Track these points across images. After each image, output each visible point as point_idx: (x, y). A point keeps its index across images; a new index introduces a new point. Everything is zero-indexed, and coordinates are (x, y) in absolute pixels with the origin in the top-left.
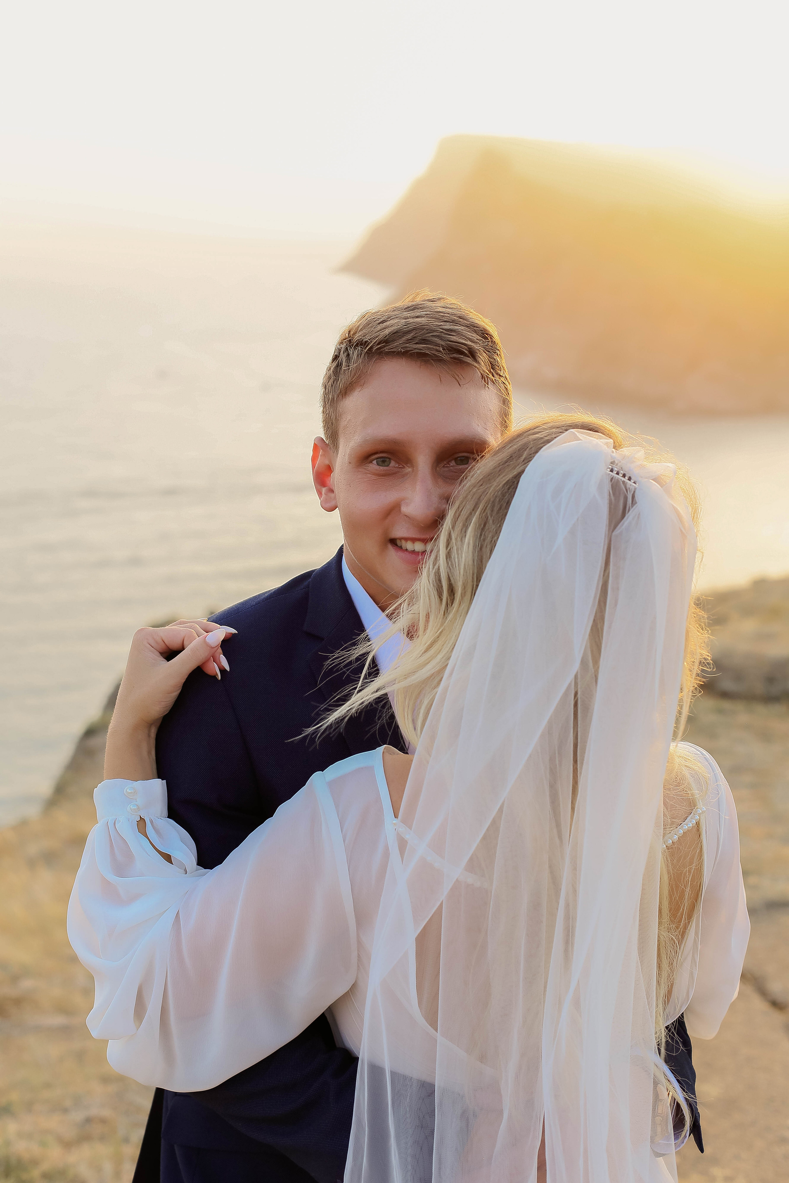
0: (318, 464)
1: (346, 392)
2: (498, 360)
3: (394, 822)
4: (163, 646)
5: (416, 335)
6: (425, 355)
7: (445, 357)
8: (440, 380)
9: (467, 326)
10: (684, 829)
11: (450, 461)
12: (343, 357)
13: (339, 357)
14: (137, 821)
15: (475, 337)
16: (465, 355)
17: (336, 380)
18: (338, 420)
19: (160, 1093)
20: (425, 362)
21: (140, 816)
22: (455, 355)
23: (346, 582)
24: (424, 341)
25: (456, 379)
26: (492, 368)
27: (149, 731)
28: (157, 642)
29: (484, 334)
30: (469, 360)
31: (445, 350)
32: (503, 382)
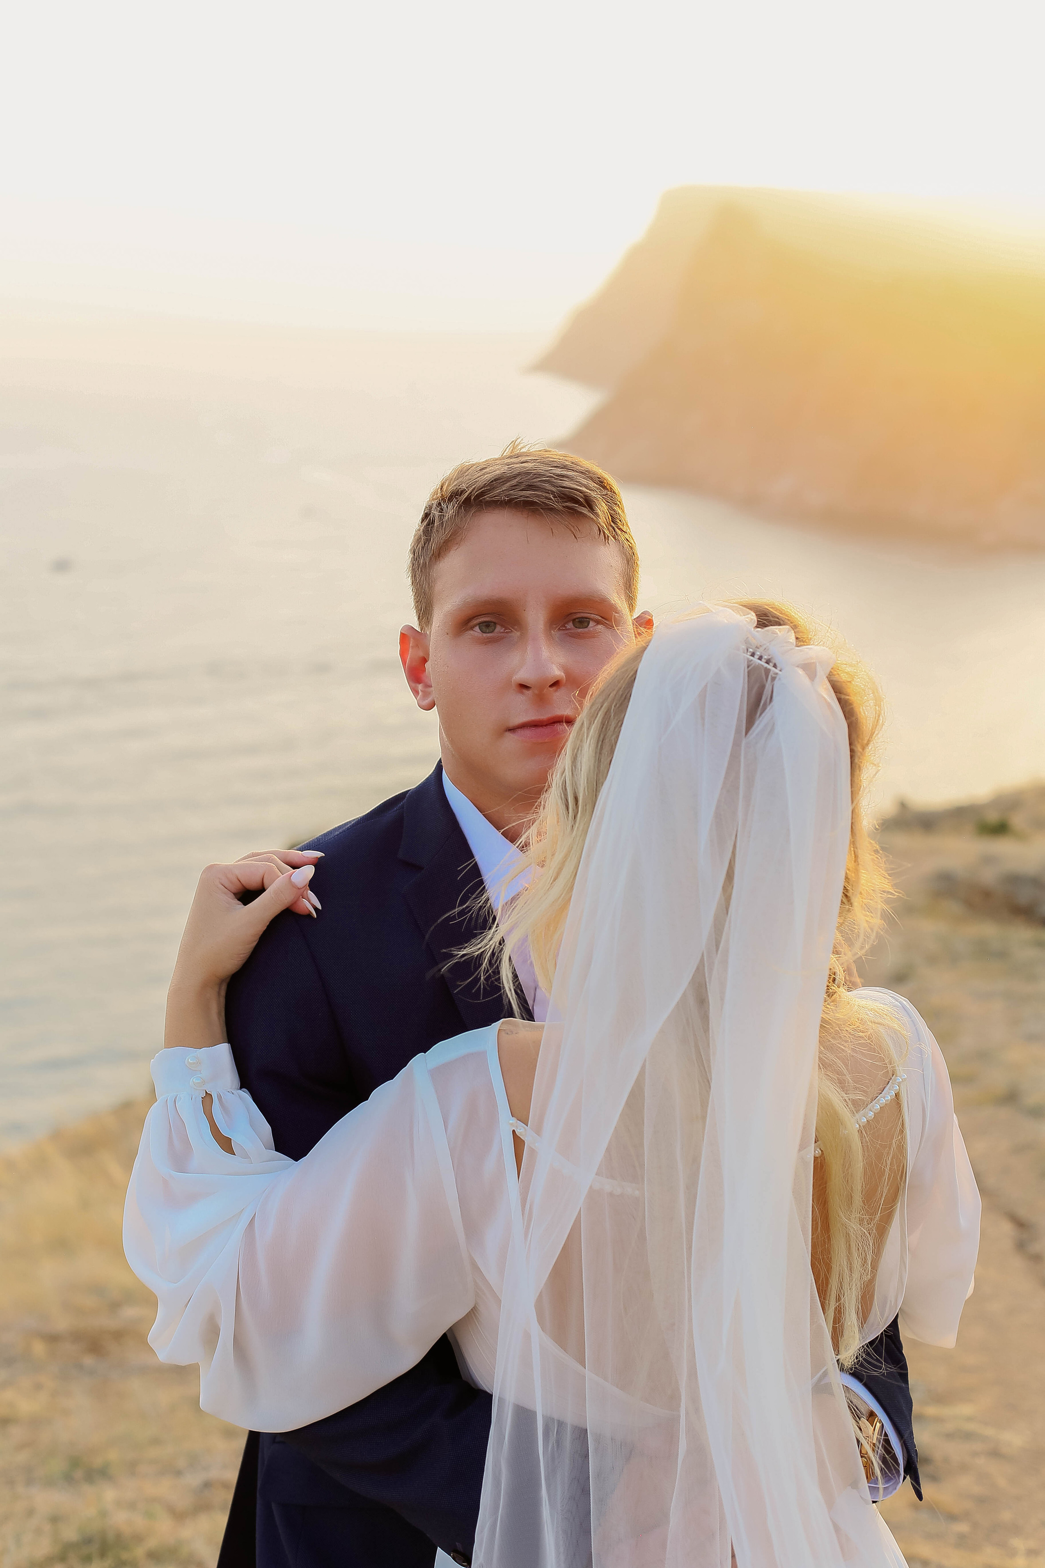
0: (410, 658)
1: (439, 554)
2: (620, 512)
3: (511, 1122)
4: (239, 886)
5: (522, 480)
6: (533, 503)
7: (556, 505)
8: (551, 531)
9: (582, 472)
10: (881, 1103)
11: (567, 623)
12: (435, 513)
13: (430, 514)
14: (202, 1098)
15: (592, 484)
16: (581, 504)
17: (427, 541)
18: (432, 586)
19: (254, 1437)
20: (533, 512)
21: (206, 1092)
22: (568, 504)
23: (448, 799)
24: (530, 487)
25: (571, 530)
26: (612, 521)
27: (220, 989)
28: (231, 882)
29: (602, 483)
30: (585, 511)
31: (557, 497)
32: (627, 539)
